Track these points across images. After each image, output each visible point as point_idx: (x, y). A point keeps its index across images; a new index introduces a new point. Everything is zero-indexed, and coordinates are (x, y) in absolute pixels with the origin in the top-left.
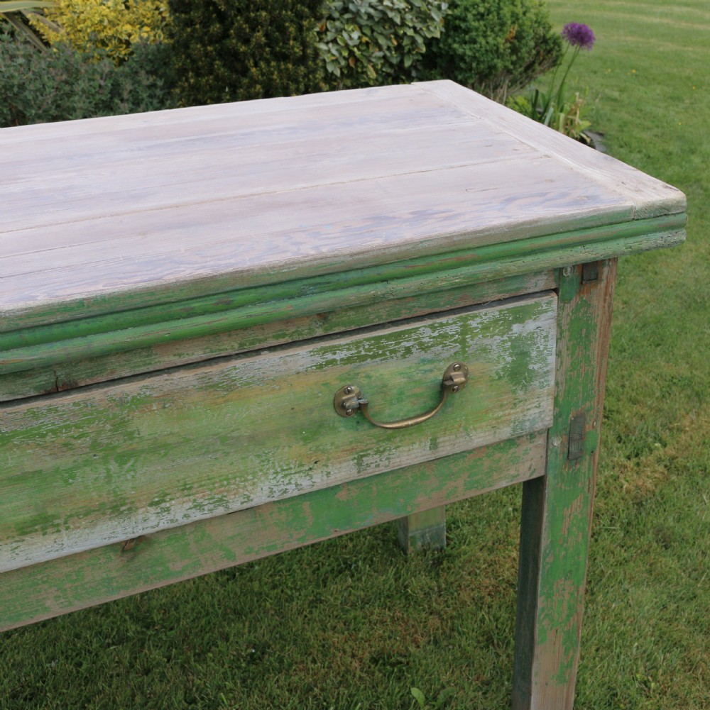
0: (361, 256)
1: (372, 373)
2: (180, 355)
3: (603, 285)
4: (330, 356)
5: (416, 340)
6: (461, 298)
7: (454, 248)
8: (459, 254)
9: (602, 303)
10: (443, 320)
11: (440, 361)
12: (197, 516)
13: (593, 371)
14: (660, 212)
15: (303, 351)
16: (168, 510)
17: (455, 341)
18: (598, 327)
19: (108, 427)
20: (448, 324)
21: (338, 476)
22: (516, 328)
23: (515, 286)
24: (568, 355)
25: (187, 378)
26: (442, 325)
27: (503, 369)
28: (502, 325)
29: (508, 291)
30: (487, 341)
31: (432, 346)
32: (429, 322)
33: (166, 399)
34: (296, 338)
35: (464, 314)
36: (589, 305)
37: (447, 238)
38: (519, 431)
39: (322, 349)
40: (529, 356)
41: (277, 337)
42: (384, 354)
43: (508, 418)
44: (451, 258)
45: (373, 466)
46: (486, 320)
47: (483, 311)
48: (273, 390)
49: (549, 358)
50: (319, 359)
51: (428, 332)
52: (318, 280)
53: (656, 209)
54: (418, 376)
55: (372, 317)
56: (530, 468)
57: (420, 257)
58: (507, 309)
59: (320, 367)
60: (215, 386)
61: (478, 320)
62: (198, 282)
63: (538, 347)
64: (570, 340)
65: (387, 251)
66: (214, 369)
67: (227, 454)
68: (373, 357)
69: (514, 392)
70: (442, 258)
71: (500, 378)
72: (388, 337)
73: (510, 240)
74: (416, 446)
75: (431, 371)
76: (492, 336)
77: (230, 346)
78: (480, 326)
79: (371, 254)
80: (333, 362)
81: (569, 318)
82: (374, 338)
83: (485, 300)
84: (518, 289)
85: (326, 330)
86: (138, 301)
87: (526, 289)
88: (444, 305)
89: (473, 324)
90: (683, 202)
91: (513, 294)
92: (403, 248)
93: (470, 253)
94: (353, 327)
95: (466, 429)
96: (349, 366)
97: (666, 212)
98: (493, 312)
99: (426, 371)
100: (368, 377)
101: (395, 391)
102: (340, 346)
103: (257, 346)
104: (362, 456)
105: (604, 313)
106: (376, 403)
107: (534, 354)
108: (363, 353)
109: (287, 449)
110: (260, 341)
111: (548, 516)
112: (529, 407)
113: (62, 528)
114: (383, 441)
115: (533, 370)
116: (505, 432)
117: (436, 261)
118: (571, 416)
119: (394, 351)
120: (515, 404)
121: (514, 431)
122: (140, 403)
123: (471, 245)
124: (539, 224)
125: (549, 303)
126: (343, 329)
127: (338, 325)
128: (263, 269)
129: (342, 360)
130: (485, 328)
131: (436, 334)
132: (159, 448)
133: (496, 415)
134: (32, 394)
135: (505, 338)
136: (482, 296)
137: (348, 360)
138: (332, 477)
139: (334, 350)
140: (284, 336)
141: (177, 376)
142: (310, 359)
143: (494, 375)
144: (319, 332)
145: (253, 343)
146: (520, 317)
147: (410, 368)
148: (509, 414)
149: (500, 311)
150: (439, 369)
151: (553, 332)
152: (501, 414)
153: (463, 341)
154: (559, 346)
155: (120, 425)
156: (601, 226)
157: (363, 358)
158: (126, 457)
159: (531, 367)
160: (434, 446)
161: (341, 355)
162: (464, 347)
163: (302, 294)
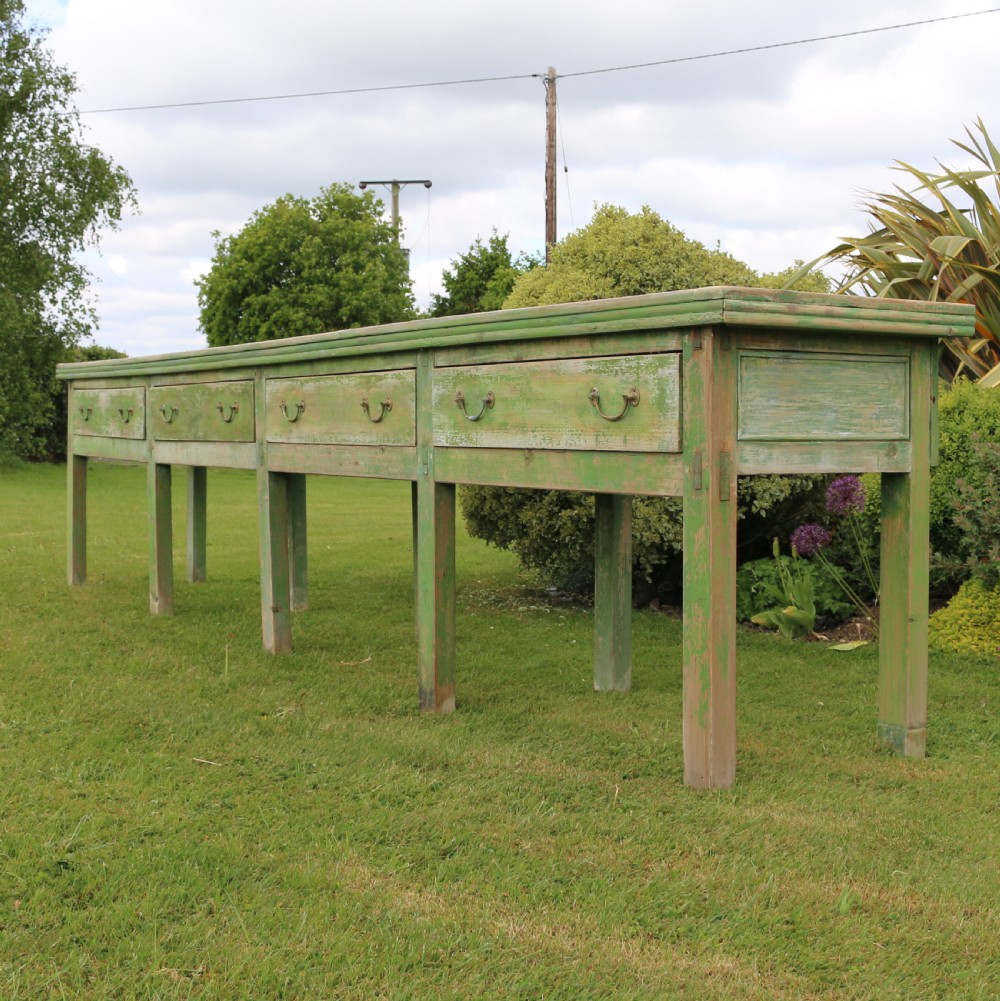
1: (604, 383)
2: (549, 353)
3: (704, 353)
5: (620, 367)
6: (641, 347)
7: (618, 307)
8: (621, 311)
9: (705, 367)
11: (629, 383)
12: (543, 445)
14: (708, 297)
15: (581, 362)
16: (536, 437)
17: (635, 372)
18: (704, 385)
19: (525, 383)
20: (632, 361)
21: (589, 444)
22: (660, 371)
26: (629, 360)
27: (655, 398)
28: (654, 368)
29: (660, 347)
30: (647, 376)
31: (625, 373)
32: (626, 357)
33: (542, 374)
34: (583, 355)
35: (639, 356)
36: (699, 367)
38: (662, 448)
39: (588, 362)
40: (666, 393)
41: (577, 352)
42: (608, 372)
43: (657, 435)
44: (618, 313)
45: (601, 443)
46: (647, 363)
47: (647, 356)
48: (571, 380)
49: (676, 397)
50: (586, 368)
51: (624, 364)
52: (575, 316)
53: (705, 294)
54: (620, 390)
55: (608, 349)
57: (607, 310)
59: (586, 372)
60: (555, 371)
61: (644, 363)
63: (669, 388)
64: (691, 390)
66: (556, 362)
67: (556, 412)
68: (605, 372)
69: (659, 416)
70: (615, 312)
71: (653, 404)
72: (610, 361)
75: (625, 388)
76: (650, 374)
77: (563, 352)
80: (590, 370)
81: (688, 373)
82: (605, 361)
83: (650, 351)
84: (663, 347)
85: (592, 353)
87: (667, 347)
89: (642, 365)
91: (662, 350)
93: (625, 311)
94: (601, 354)
95: (638, 436)
96: (596, 375)
98: (650, 358)
99: (623, 388)
100: (602, 384)
101: (612, 397)
103: (571, 355)
104: (598, 435)
105: (707, 375)
106: (605, 402)
107: (668, 392)
108: (600, 369)
109: (573, 419)
110: (572, 353)
112: (666, 431)
113: (509, 431)
114: (606, 427)
115: (667, 404)
116: (656, 446)
117: (613, 314)
118: (694, 451)
119: (612, 372)
120: (659, 426)
121: (660, 446)
122: (534, 372)
123: (624, 307)
125: (674, 358)
126: (598, 354)
127: (596, 351)
130: (647, 368)
131: (627, 365)
132: (537, 400)
133: (651, 430)
134: (512, 360)
135: (655, 376)
136: (649, 348)
137: (595, 371)
138: (587, 444)
139: (591, 363)
141: (546, 362)
142: (584, 366)
143: (651, 401)
144: (590, 354)
145: (570, 353)
146: (662, 365)
147: (617, 384)
148: (657, 433)
149: (653, 358)
150: (629, 389)
151: (677, 379)
152: (654, 430)
153: (637, 373)
154: (685, 393)
155: (528, 383)
156: (679, 303)
157: (601, 372)
158: (528, 400)
159: (667, 401)
160: (625, 441)
161: (593, 368)
162: (639, 377)
163: (571, 323)
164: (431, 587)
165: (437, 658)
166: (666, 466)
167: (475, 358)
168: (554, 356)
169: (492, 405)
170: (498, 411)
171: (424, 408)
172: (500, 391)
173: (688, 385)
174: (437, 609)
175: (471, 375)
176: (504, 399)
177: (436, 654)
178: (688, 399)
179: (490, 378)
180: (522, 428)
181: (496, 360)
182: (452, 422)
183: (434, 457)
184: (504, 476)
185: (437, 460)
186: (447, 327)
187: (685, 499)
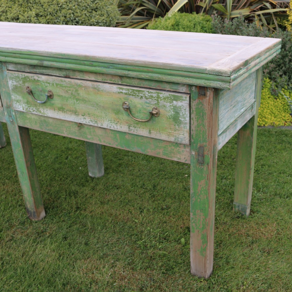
0: (121, 61)
1: (132, 101)
2: (89, 77)
3: (208, 98)
4: (121, 90)
5: (144, 94)
6: (158, 86)
7: (146, 66)
8: (148, 68)
9: (208, 106)
10: (152, 91)
11: (151, 104)
12: (91, 124)
13: (206, 131)
14: (218, 74)
15: (115, 86)
16: (85, 118)
17: (155, 99)
18: (207, 114)
19: (74, 90)
20: (153, 93)
21: (124, 129)
22: (175, 102)
23: (175, 88)
24: (196, 121)
25: (89, 84)
26: (151, 92)
27: (171, 115)
28: (170, 99)
29: (173, 89)
30: (165, 103)
31: (148, 98)
32: (148, 90)
33: (86, 87)
34: (114, 82)
35: (158, 91)
36: (203, 105)
37: (144, 62)
38: (177, 141)
39: (119, 88)
40: (179, 114)
41: (110, 80)
42: (135, 96)
43: (173, 134)
44: (145, 69)
45: (133, 130)
46: (165, 96)
47: (164, 92)
48: (108, 95)
49: (187, 118)
50: (119, 90)
51: (147, 93)
52: (112, 65)
53: (216, 72)
54: (145, 107)
55: (133, 83)
56: (185, 158)
57: (137, 66)
58: (171, 95)
59: (119, 93)
60: (95, 88)
61: (162, 95)
62: (86, 57)
63: (183, 113)
64: (196, 115)
65: (128, 61)
66: (95, 83)
67: (98, 109)
68: (133, 95)
69: (175, 125)
70: (143, 68)
71: (170, 118)
72: (136, 91)
73: (163, 68)
74: (145, 130)
75: (148, 106)
76: (167, 102)
77: (100, 78)
78: (163, 97)
79: (124, 61)
80: (121, 92)
81: (195, 107)
82: (133, 89)
83: (165, 89)
84: (176, 89)
85: (122, 83)
86: (74, 58)
87: (179, 90)
88: (153, 87)
89: (161, 96)
90: (228, 72)
91: (175, 91)
92: (132, 62)
93: (151, 69)
94: (128, 84)
95: (159, 132)
96: (126, 96)
97: (221, 75)
98: (167, 94)
99: (147, 106)
100: (131, 101)
101: (139, 109)
102: (124, 88)
103: (106, 81)
104: (130, 126)
105: (209, 110)
106: (133, 110)
107: (181, 114)
108: (130, 93)
109: (111, 114)
110: (106, 80)
111: (192, 181)
112: (180, 133)
113: (66, 112)
114: (135, 124)
115: (181, 120)
116: (172, 139)
117: (141, 69)
118: (198, 145)
119: (138, 96)
120: (175, 130)
121: (175, 140)
122: (80, 86)
123: (151, 66)
124: (172, 65)
125: (186, 98)
126: (126, 84)
127: (125, 82)
128: (99, 57)
129: (124, 93)
130: (165, 99)
131: (149, 95)
132: (84, 101)
133: (169, 131)
134: (62, 76)
135: (171, 104)
136: (165, 88)
137: (126, 94)
138: (122, 129)
139: (122, 89)
140: (112, 81)
141: (88, 82)
142: (116, 89)
143: (168, 116)
144: (120, 83)
145: (105, 80)
146: (176, 99)
147: (142, 103)
148: (173, 133)
149: (169, 94)
150: (151, 107)
151: (188, 109)
152: (171, 131)
153: (158, 100)
154: (192, 116)
155: (77, 91)
156: (195, 72)
157: (130, 95)
158: (77, 100)
159: (180, 118)
160: (150, 133)
161: (124, 91)
162: (158, 103)
163: (109, 68)
164: (25, 171)
165: (34, 199)
166: (178, 148)
167: (35, 70)
168: (93, 79)
169: (52, 97)
170: (56, 101)
171: (4, 90)
172: (56, 91)
173: (194, 112)
174: (30, 180)
175: (34, 79)
176: (59, 96)
177: (34, 198)
178: (194, 119)
179: (49, 83)
180: (75, 112)
181: (50, 74)
182: (26, 101)
183: (15, 114)
184: (64, 132)
185: (18, 116)
186: (15, 53)
187: (192, 166)
